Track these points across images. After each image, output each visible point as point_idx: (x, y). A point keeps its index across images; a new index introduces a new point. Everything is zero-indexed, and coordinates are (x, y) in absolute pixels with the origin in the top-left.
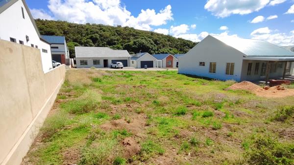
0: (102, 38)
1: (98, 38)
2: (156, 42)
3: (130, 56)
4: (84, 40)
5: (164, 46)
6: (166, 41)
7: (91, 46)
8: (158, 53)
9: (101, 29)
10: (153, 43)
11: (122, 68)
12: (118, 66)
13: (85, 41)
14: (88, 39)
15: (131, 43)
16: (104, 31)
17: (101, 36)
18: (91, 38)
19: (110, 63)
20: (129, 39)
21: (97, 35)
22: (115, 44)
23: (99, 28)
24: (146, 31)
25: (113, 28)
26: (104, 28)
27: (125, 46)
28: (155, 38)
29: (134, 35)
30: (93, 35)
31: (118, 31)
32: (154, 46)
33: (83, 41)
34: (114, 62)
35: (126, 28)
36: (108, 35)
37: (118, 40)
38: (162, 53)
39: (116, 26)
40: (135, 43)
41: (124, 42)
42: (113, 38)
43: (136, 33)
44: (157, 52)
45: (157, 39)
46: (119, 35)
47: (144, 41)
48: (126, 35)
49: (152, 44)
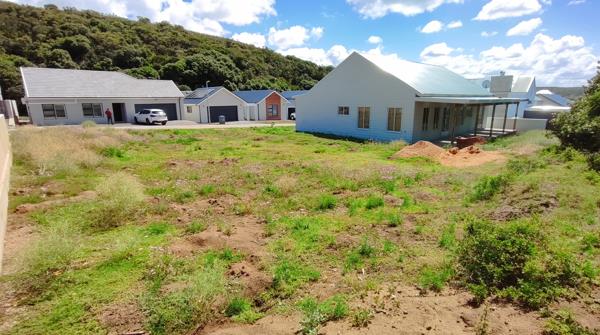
0: (100, 47)
1: (88, 46)
2: (238, 62)
3: (181, 94)
4: (44, 50)
5: (257, 73)
6: (260, 61)
7: (68, 67)
8: (246, 89)
9: (93, 24)
10: (234, 65)
11: (164, 123)
12: (153, 119)
13: (49, 53)
14: (56, 47)
15: (181, 63)
16: (103, 29)
17: (95, 42)
18: (67, 46)
19: (130, 111)
20: (173, 54)
21: (84, 38)
22: (137, 64)
23: (89, 21)
24: (214, 37)
25: (126, 23)
26: (102, 22)
27: (165, 70)
28: (237, 53)
29: (185, 45)
30: (72, 38)
31: (143, 32)
32: (236, 71)
33: (40, 54)
34: (142, 108)
35: (163, 26)
36: (116, 41)
37: (144, 55)
38: (254, 88)
39: (137, 20)
40: (189, 63)
41: (162, 59)
42: (130, 48)
43: (191, 40)
44: (242, 86)
45: (242, 56)
46: (147, 42)
47: (210, 60)
48: (164, 43)
49: (230, 67)
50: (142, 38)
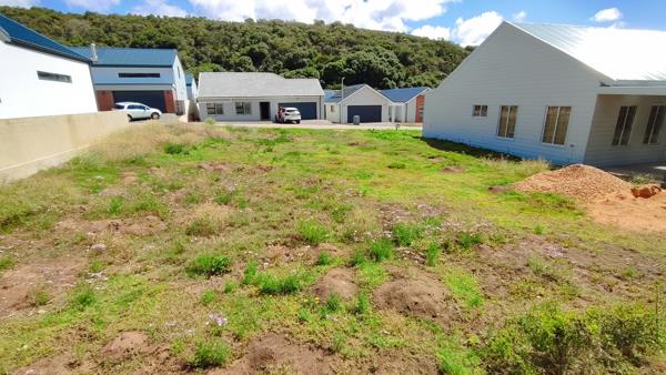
0: (276, 51)
1: (265, 52)
2: (404, 59)
3: (322, 92)
5: (424, 68)
9: (274, 32)
10: (396, 61)
13: (237, 61)
14: (243, 55)
15: (341, 63)
16: (282, 35)
17: (273, 47)
18: (251, 53)
19: (274, 110)
20: (337, 53)
21: (264, 45)
22: (303, 65)
23: (272, 29)
25: (303, 27)
26: (282, 29)
27: (326, 69)
28: (404, 48)
29: (350, 43)
30: (256, 46)
31: (314, 34)
32: (399, 68)
35: (335, 26)
36: (288, 45)
37: (310, 57)
39: (313, 23)
40: (349, 61)
41: (326, 59)
42: (299, 50)
43: (358, 37)
44: (404, 84)
46: (315, 43)
47: (371, 57)
48: (330, 44)
49: (391, 63)
50: (312, 41)
